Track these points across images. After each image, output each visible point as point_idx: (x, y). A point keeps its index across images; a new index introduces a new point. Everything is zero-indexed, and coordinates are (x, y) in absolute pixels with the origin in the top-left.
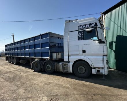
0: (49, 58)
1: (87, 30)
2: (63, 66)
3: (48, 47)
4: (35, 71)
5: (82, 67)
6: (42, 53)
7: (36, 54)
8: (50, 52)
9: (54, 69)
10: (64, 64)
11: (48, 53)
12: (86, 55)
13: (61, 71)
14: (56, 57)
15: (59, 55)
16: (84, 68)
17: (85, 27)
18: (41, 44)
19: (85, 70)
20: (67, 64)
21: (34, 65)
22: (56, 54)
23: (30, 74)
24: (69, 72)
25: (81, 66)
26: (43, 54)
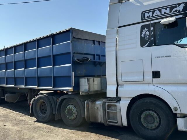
0: (70, 89)
1: (163, 21)
2: (104, 110)
3: (70, 65)
4: (38, 121)
5: (152, 113)
6: (54, 77)
7: (41, 81)
8: (75, 77)
9: (83, 116)
10: (107, 104)
11: (70, 77)
12: (160, 84)
13: (99, 121)
14: (87, 87)
15: (96, 83)
16: (155, 115)
17: (159, 13)
18: (54, 56)
19: (158, 120)
20: (116, 105)
21: (36, 107)
22: (88, 81)
23: (26, 126)
24: (119, 124)
25: (150, 110)
26: (56, 81)
